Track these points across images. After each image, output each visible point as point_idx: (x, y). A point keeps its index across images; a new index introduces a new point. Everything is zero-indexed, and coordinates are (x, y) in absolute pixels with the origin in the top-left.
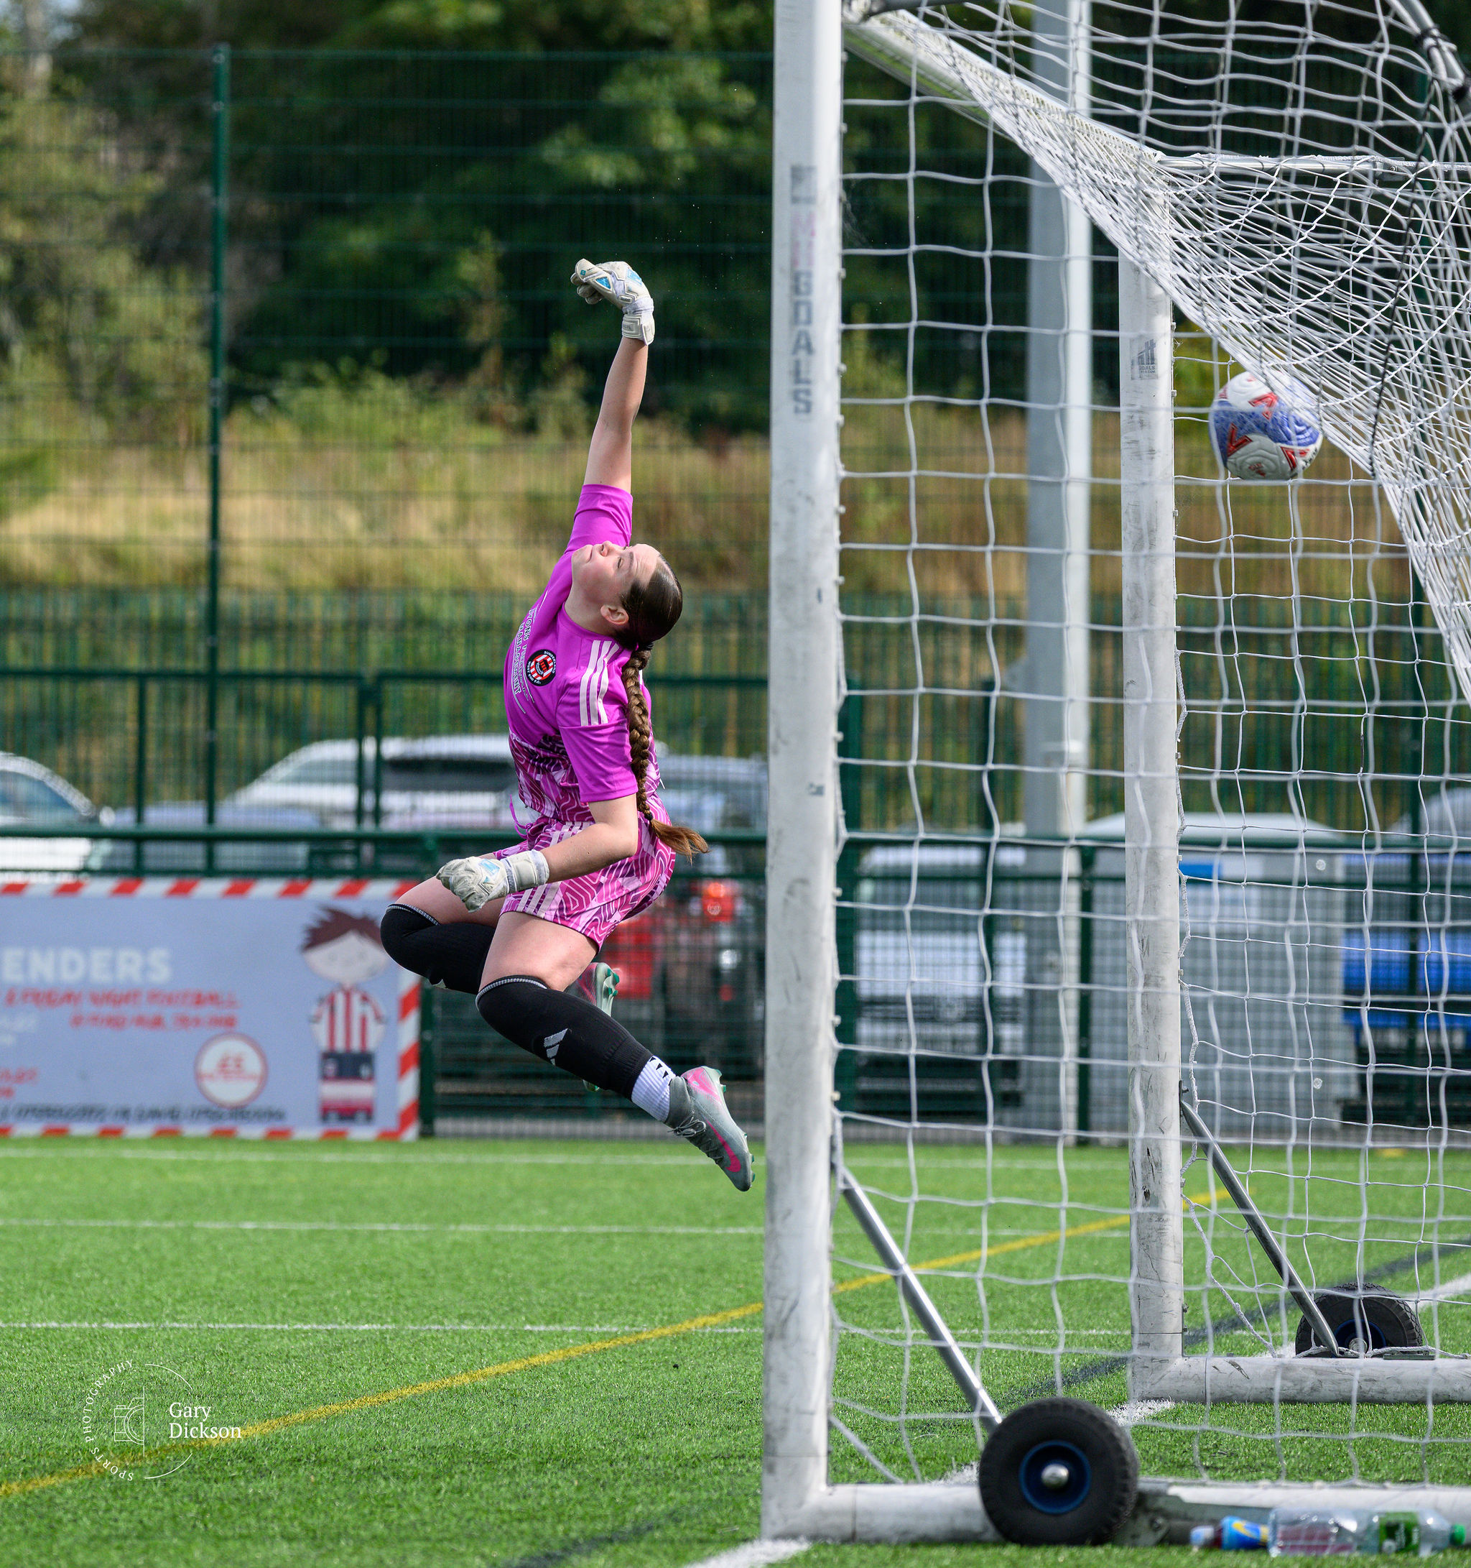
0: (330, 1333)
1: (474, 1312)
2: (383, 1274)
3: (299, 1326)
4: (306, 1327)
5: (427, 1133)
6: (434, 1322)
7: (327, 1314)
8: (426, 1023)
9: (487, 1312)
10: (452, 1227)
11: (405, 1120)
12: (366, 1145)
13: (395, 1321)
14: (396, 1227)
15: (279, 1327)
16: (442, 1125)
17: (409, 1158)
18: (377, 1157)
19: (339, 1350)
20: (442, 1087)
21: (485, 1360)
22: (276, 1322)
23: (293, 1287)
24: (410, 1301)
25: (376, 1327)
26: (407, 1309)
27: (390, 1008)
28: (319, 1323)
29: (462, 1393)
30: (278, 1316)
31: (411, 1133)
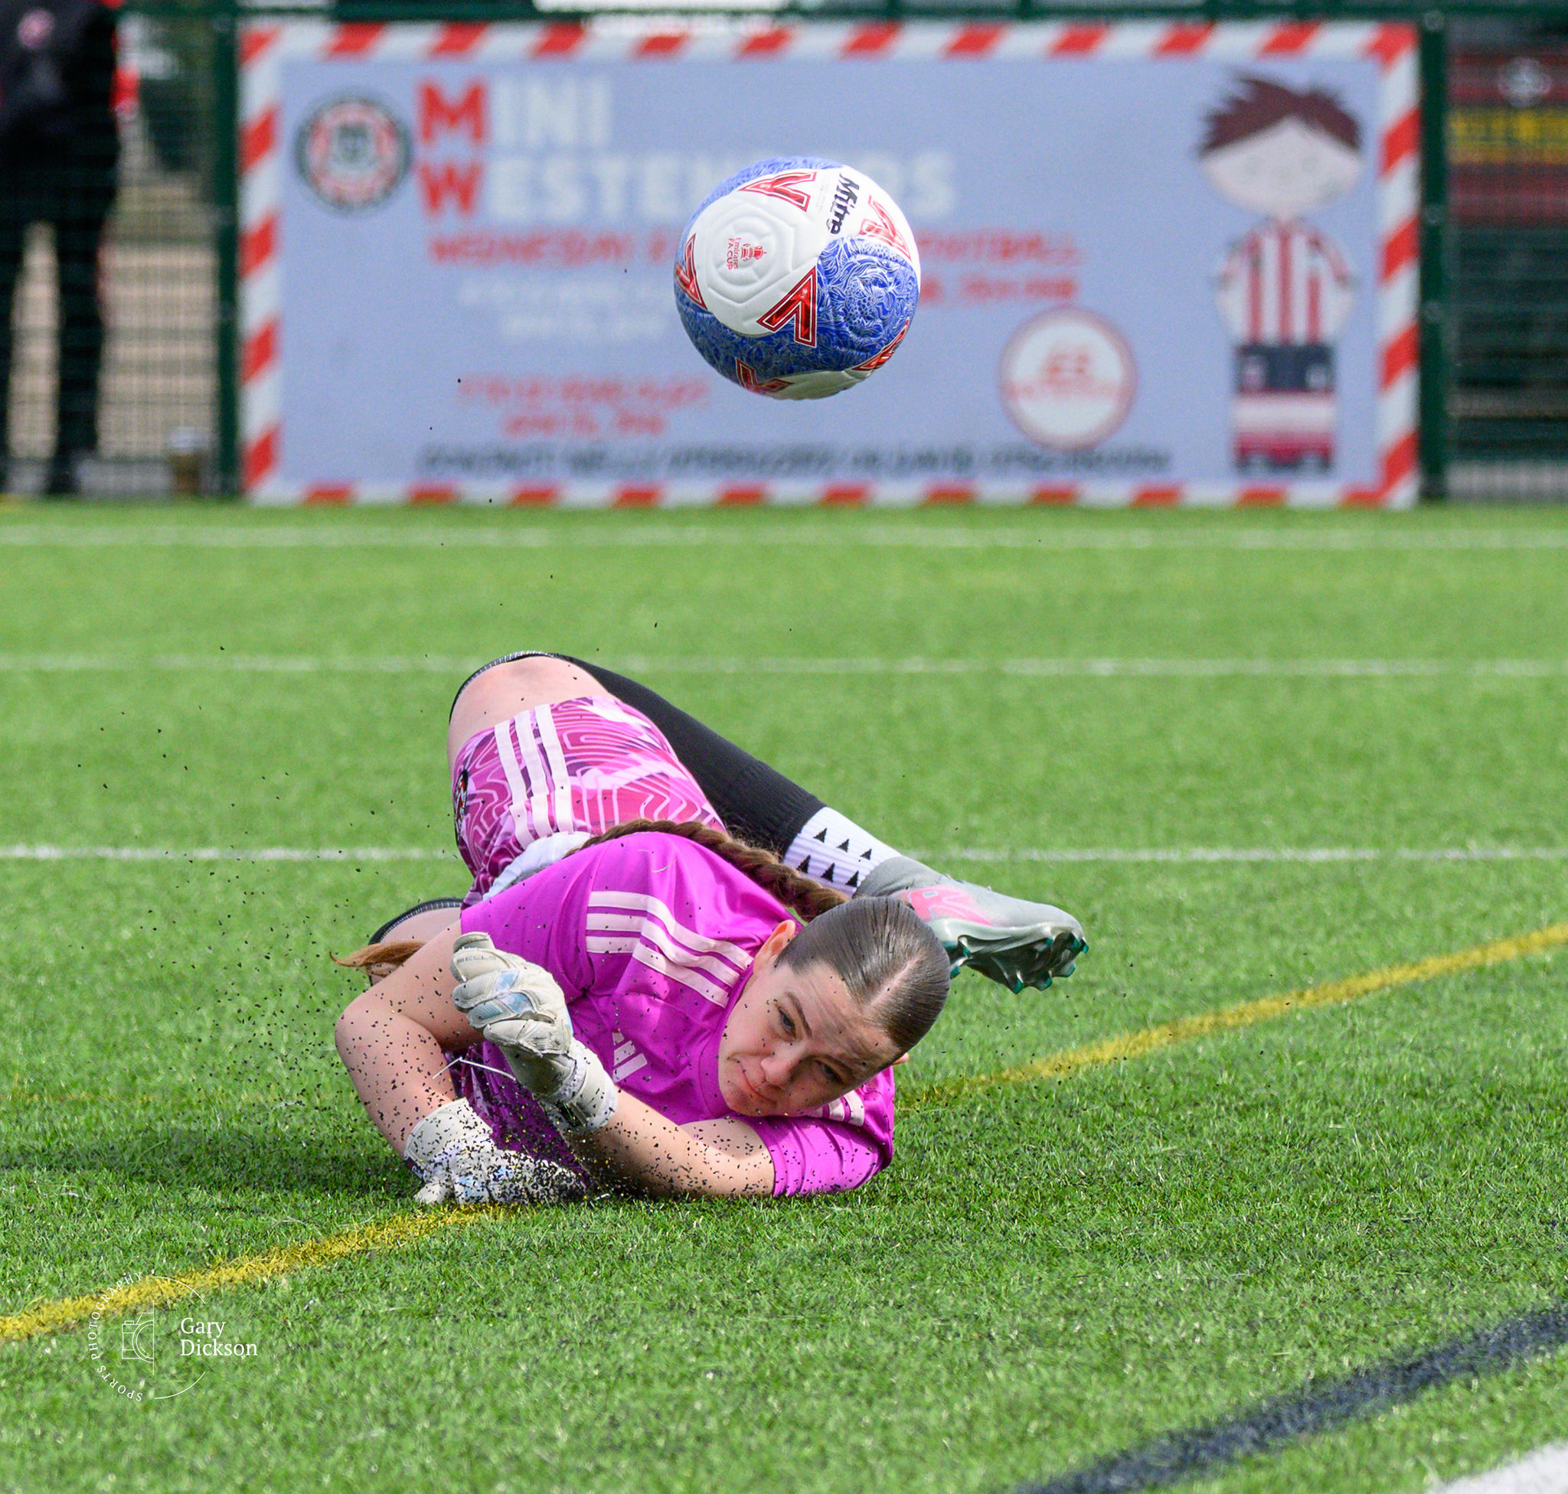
0: (1257, 867)
1: (1523, 823)
2: (1355, 758)
3: (1200, 853)
4: (1214, 855)
5: (1433, 494)
6: (1450, 844)
7: (1249, 829)
8: (1430, 287)
9: (1548, 825)
10: (1481, 668)
11: (1393, 468)
12: (1318, 516)
13: (1378, 842)
14: (1377, 669)
15: (1161, 855)
16: (1463, 477)
17: (1399, 538)
18: (1343, 537)
19: (1271, 898)
20: (1460, 405)
21: (1544, 915)
22: (1154, 845)
23: (1189, 781)
24: (1405, 806)
25: (1342, 854)
26: (1401, 820)
27: (1363, 260)
28: (1236, 845)
29: (1499, 978)
30: (1160, 835)
31: (1405, 492)
